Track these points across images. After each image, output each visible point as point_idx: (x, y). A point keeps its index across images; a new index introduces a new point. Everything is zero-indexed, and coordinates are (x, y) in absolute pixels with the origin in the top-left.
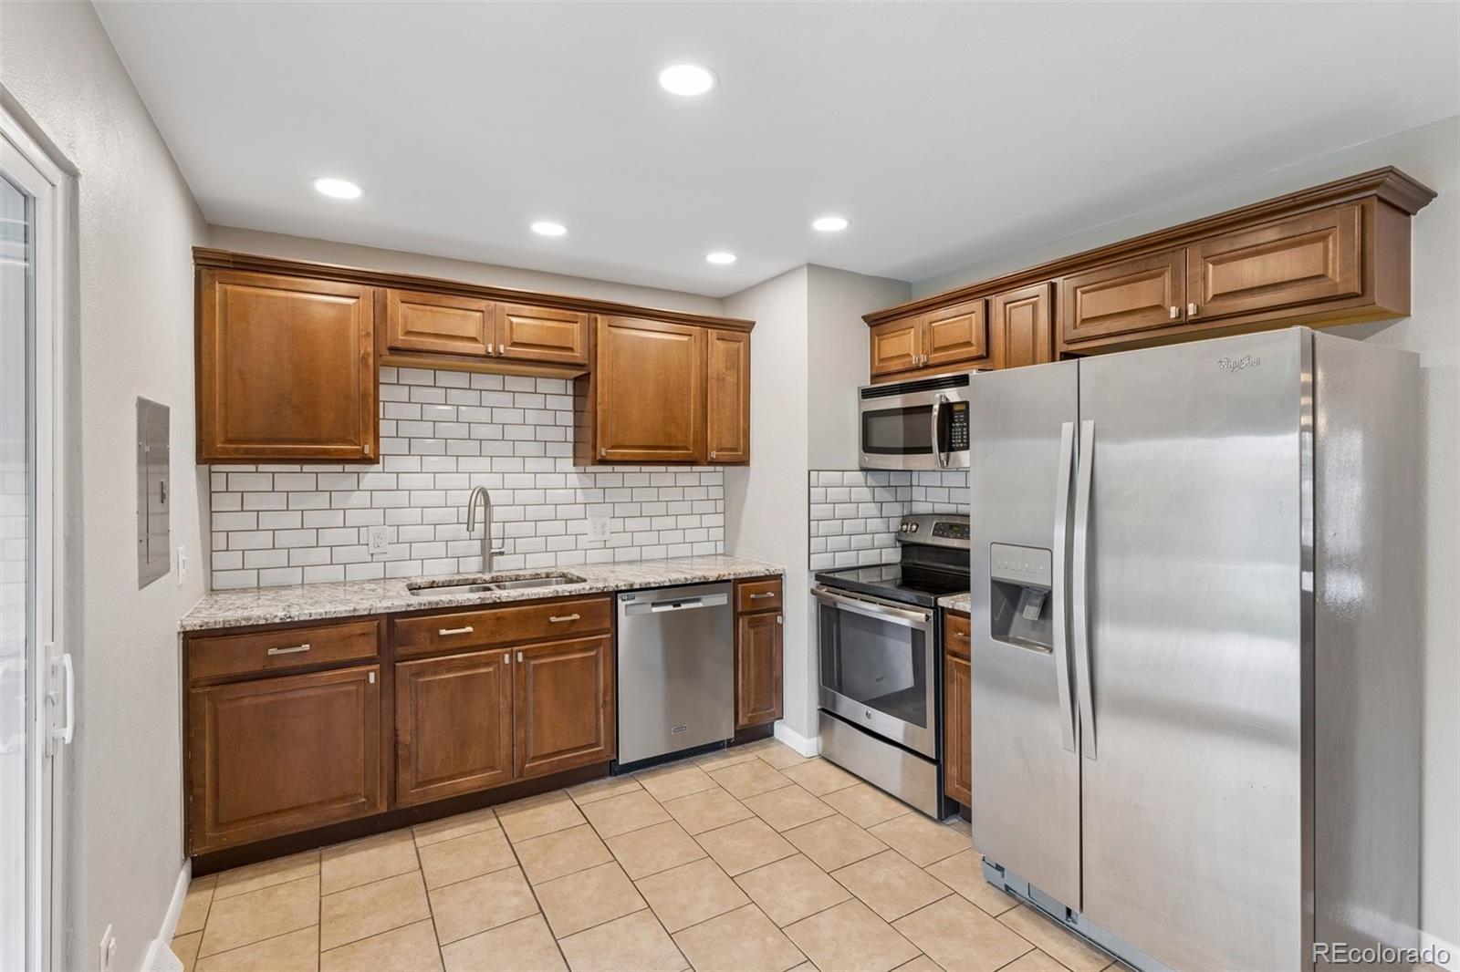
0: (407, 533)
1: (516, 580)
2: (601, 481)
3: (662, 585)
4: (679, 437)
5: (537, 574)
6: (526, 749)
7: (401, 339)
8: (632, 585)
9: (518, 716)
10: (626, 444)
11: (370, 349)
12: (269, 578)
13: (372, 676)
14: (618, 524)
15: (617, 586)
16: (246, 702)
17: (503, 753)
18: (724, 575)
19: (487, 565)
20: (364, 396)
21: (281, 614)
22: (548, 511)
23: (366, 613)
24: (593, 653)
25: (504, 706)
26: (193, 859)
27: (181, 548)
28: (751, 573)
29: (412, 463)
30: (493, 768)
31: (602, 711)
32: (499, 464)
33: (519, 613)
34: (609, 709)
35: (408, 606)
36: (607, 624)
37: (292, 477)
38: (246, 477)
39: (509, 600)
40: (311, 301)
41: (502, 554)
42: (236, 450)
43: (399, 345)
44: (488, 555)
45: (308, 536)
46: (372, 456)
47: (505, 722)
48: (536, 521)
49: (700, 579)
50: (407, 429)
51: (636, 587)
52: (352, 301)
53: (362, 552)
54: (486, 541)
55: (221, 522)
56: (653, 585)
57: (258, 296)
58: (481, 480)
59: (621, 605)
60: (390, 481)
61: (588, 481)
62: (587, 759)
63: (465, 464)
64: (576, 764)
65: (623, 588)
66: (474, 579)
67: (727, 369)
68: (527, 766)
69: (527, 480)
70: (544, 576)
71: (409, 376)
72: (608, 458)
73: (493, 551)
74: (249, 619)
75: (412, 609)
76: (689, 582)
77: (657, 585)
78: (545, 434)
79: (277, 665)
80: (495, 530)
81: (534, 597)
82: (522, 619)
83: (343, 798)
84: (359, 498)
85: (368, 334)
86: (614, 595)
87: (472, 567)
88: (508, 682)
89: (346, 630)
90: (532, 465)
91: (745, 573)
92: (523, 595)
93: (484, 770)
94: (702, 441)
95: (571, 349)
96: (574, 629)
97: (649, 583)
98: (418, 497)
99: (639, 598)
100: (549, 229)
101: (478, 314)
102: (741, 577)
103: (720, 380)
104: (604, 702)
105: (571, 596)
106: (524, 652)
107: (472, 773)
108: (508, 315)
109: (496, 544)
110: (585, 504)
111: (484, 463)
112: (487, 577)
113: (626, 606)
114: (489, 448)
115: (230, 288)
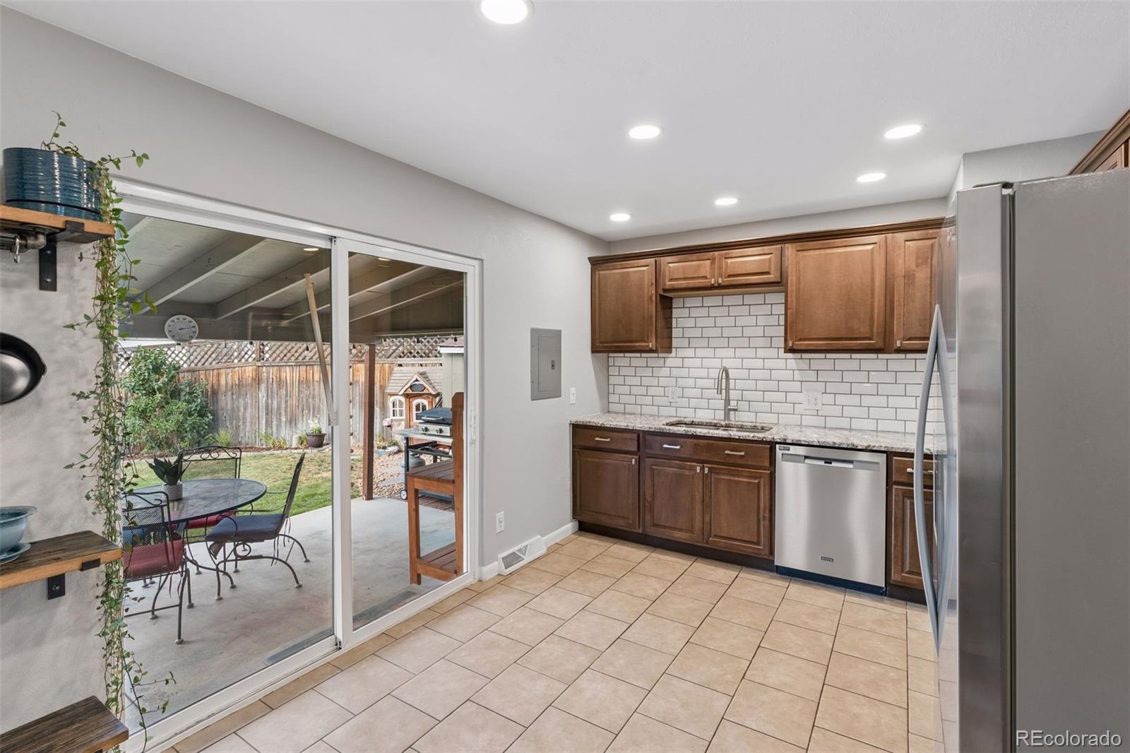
0: (688, 392)
1: (741, 428)
2: (815, 365)
3: (811, 443)
4: (862, 329)
5: (755, 426)
6: (711, 529)
7: (669, 284)
8: (785, 440)
9: (706, 506)
10: (811, 337)
11: (654, 292)
12: (629, 409)
13: (633, 460)
14: (829, 399)
15: (773, 438)
16: (590, 459)
17: (697, 525)
18: (874, 446)
19: (727, 416)
20: (651, 317)
21: (601, 422)
22: (773, 385)
23: (632, 428)
24: (757, 481)
25: (698, 497)
26: (579, 522)
27: (573, 390)
28: (907, 449)
29: (690, 352)
30: (692, 532)
31: (762, 523)
32: (739, 353)
33: (708, 444)
34: (767, 523)
35: (650, 428)
36: (767, 464)
37: (637, 360)
38: (621, 360)
40: (628, 273)
41: (736, 410)
42: (603, 347)
43: (667, 287)
44: (727, 411)
45: (643, 390)
46: (654, 348)
47: (698, 507)
48: (764, 391)
49: (848, 445)
50: (688, 333)
51: (788, 441)
52: (645, 268)
53: (664, 401)
54: (727, 401)
55: (613, 380)
56: (803, 443)
57: (610, 274)
58: (727, 363)
59: (779, 453)
60: (678, 362)
61: (804, 365)
62: (750, 550)
63: (720, 353)
64: (743, 551)
65: (778, 441)
66: (715, 424)
68: (711, 539)
69: (759, 363)
70: (760, 428)
71: (690, 302)
72: (795, 347)
73: (729, 407)
76: (837, 446)
77: (807, 443)
78: (769, 332)
79: (600, 446)
80: (733, 394)
82: (709, 448)
83: (623, 517)
84: (665, 372)
85: (652, 284)
86: (772, 444)
87: (719, 417)
88: (701, 484)
89: (625, 435)
90: (761, 353)
91: (898, 448)
93: (686, 531)
94: (887, 333)
95: (768, 273)
96: (742, 462)
97: (800, 441)
98: (694, 372)
99: (793, 450)
100: (726, 202)
101: (709, 261)
102: (893, 450)
103: (909, 277)
104: (764, 517)
105: (739, 439)
106: (709, 468)
107: (680, 530)
108: (725, 258)
109: (733, 404)
110: (801, 381)
111: (730, 352)
112: (723, 423)
113: (783, 454)
114: (733, 342)
115: (601, 272)
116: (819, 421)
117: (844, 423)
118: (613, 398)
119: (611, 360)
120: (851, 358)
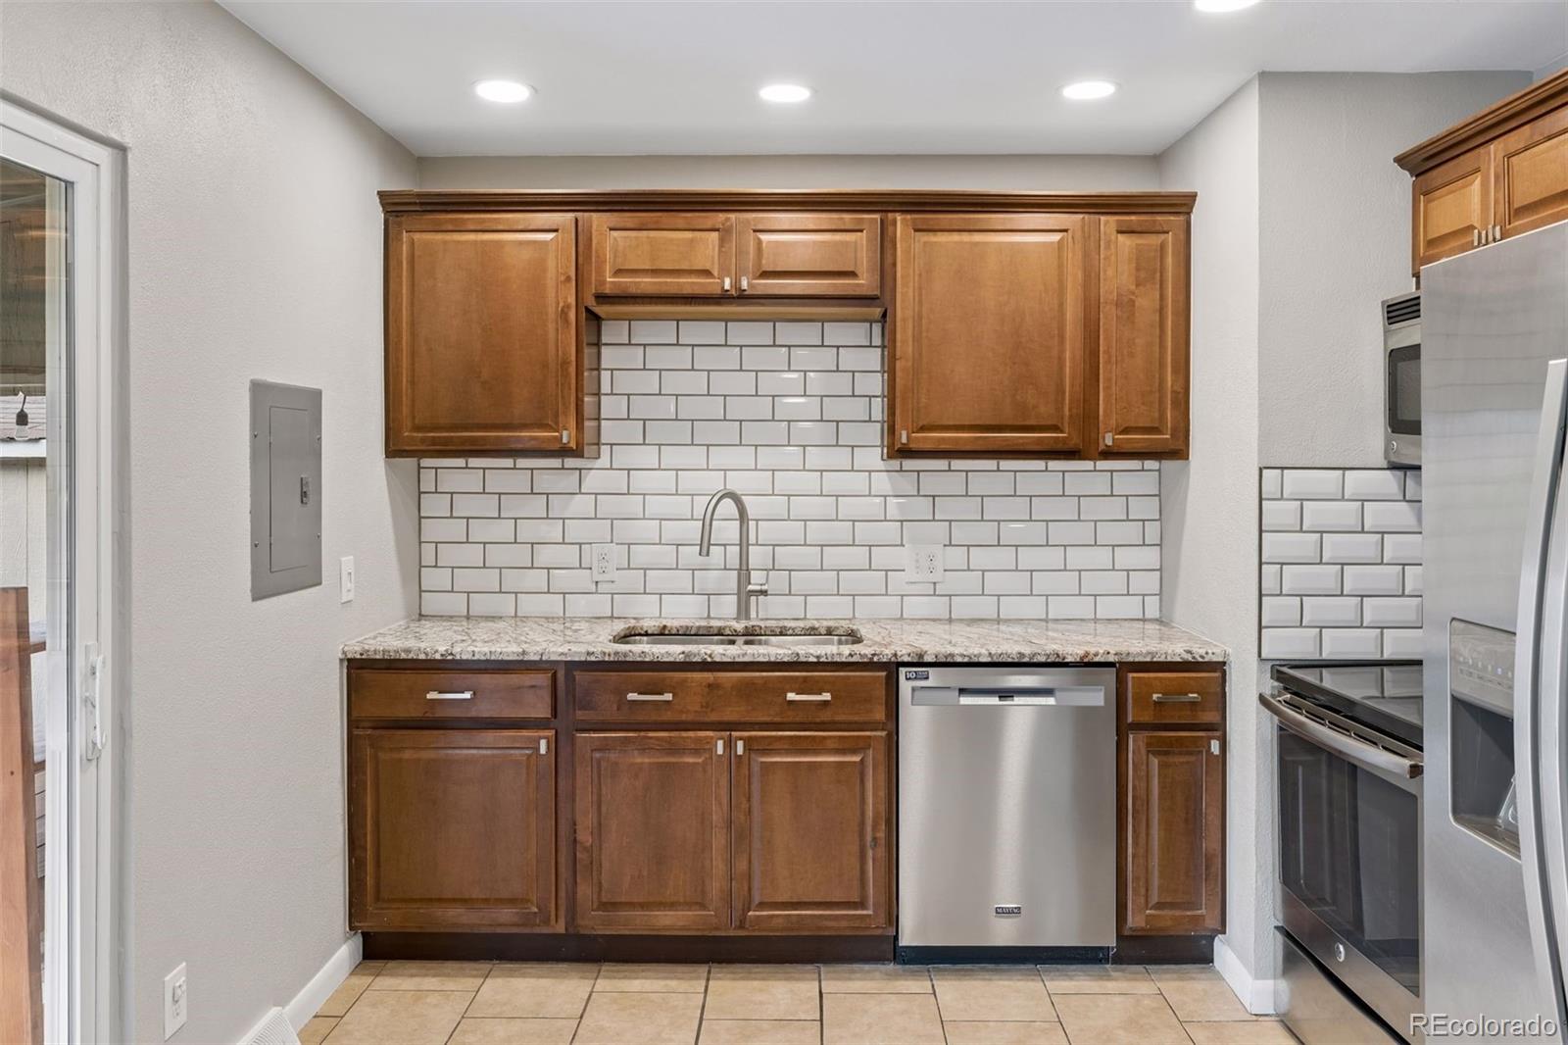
0: (642, 555)
1: (781, 634)
2: (930, 484)
3: (975, 660)
4: (1042, 409)
5: (813, 628)
6: (750, 889)
7: (611, 282)
8: (921, 656)
9: (739, 836)
10: (946, 422)
11: (572, 300)
12: (480, 605)
13: (543, 744)
14: (956, 557)
15: (895, 655)
16: (407, 755)
17: (715, 887)
18: (1096, 655)
19: (743, 611)
20: (565, 363)
21: (442, 649)
22: (842, 532)
23: (537, 658)
24: (857, 759)
25: (717, 816)
26: (365, 935)
27: (348, 562)
28: (1153, 654)
29: (647, 456)
30: (703, 906)
31: (870, 853)
32: (767, 457)
33: (741, 680)
34: (881, 852)
35: (589, 654)
36: (880, 714)
37: (502, 473)
38: (457, 475)
39: (725, 660)
40: (500, 244)
41: (764, 593)
42: (423, 440)
43: (607, 291)
44: (746, 596)
45: (521, 554)
46: (573, 445)
47: (718, 840)
48: (822, 546)
49: (1048, 656)
50: (640, 407)
51: (928, 659)
52: (550, 236)
53: (583, 580)
54: (744, 571)
55: (431, 531)
56: (959, 659)
57: (445, 242)
58: (737, 483)
59: (905, 687)
60: (618, 480)
61: (907, 484)
62: (844, 924)
63: (719, 457)
64: (827, 928)
65: (906, 659)
66: (720, 628)
67: (1137, 285)
68: (750, 913)
69: (811, 481)
70: (823, 631)
71: (645, 331)
72: (913, 446)
73: (750, 587)
74: (408, 651)
75: (593, 659)
76: (1026, 660)
77: (966, 660)
78: (836, 409)
79: (440, 713)
80: (757, 556)
81: (761, 659)
82: (747, 691)
83: (512, 901)
84: (581, 505)
85: (568, 279)
86: (892, 668)
87: (725, 611)
88: (724, 782)
89: (514, 679)
90: (815, 457)
91: (1139, 654)
92: (745, 655)
93: (689, 905)
94: (1088, 416)
95: (852, 274)
96: (825, 716)
97: (952, 655)
98: (656, 505)
99: (935, 677)
100: (785, 94)
101: (715, 235)
102: (1131, 659)
103: (1126, 305)
104: (875, 839)
105: (818, 663)
106: (747, 741)
107: (672, 906)
108: (755, 231)
109: (757, 579)
110: (902, 521)
111: (744, 457)
112: (740, 626)
113: (914, 689)
114: (753, 433)
115: (417, 236)
116: (937, 607)
117: (985, 607)
118: (432, 578)
119: (428, 478)
120: (998, 470)
